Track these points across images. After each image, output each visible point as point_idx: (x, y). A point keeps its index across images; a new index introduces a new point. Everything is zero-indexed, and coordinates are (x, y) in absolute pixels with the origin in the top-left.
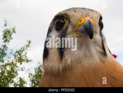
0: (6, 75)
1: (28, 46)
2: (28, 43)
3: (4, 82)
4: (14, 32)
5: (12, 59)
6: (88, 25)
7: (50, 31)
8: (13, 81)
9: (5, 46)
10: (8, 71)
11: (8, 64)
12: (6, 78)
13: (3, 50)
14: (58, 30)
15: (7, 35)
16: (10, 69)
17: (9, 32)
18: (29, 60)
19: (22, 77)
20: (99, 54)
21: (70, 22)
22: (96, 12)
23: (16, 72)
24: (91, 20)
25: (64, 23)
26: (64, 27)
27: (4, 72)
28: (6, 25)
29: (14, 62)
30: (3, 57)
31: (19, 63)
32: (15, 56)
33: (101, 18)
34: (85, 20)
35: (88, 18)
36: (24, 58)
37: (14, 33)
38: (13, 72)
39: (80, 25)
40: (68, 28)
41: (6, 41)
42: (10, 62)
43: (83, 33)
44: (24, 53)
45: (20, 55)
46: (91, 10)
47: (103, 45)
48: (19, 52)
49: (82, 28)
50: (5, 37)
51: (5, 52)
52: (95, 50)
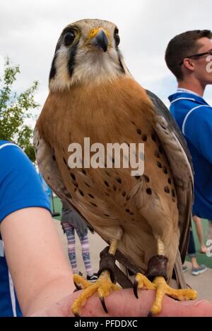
0: (10, 122)
1: (34, 88)
2: (34, 85)
3: (6, 131)
4: (18, 71)
5: (16, 104)
6: (101, 37)
7: (58, 47)
8: (18, 130)
9: (7, 89)
10: (11, 118)
11: (11, 110)
12: (9, 127)
13: (5, 93)
14: (67, 45)
15: (10, 75)
16: (13, 116)
17: (12, 71)
18: (36, 104)
19: (28, 125)
20: (115, 70)
21: (81, 35)
22: (111, 23)
23: (21, 120)
24: (105, 32)
25: (75, 36)
26: (75, 41)
27: (7, 119)
28: (8, 64)
29: (19, 108)
30: (5, 101)
31: (25, 109)
32: (20, 100)
33: (116, 31)
34: (98, 32)
35: (101, 29)
36: (30, 102)
37: (18, 73)
38: (18, 119)
39: (92, 38)
40: (79, 42)
41: (8, 82)
42: (14, 107)
43: (96, 45)
44: (30, 96)
45: (25, 98)
46: (105, 21)
47: (120, 61)
48: (24, 96)
49: (94, 40)
50: (7, 77)
51: (8, 95)
52: (111, 67)
